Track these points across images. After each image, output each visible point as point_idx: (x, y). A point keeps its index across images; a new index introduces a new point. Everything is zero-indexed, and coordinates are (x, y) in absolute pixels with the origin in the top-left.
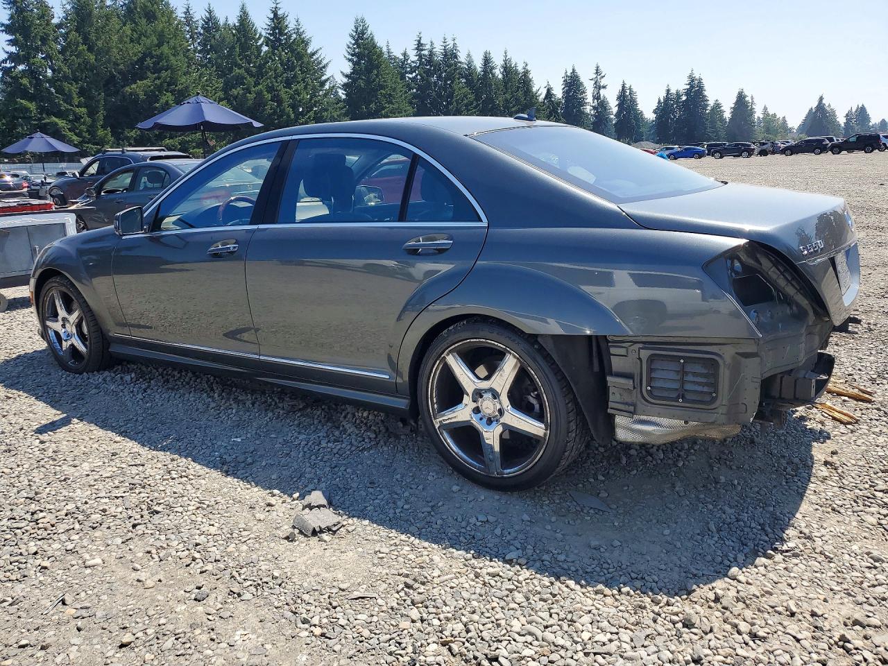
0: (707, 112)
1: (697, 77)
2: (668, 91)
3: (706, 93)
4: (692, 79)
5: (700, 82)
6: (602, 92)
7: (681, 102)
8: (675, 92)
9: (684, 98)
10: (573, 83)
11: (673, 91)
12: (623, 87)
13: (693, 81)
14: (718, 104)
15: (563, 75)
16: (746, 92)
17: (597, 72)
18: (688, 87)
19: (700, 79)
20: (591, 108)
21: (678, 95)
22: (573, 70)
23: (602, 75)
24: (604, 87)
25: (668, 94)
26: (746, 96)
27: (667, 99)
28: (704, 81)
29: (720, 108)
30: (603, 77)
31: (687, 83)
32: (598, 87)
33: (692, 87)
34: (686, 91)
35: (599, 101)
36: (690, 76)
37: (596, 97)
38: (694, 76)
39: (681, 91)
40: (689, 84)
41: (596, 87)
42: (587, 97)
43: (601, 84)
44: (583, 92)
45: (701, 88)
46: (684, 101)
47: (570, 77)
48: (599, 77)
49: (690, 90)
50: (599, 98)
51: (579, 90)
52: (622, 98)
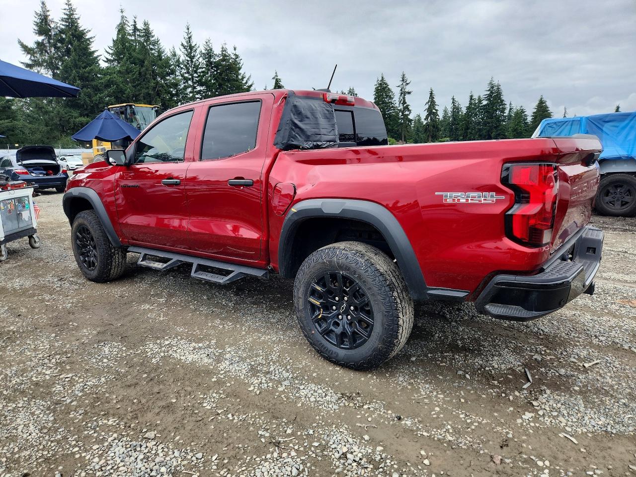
0: (505, 115)
1: (496, 84)
2: (471, 96)
3: (503, 98)
4: (492, 86)
5: (498, 88)
6: (407, 96)
7: (482, 106)
8: (477, 98)
9: (485, 102)
10: (382, 90)
11: (476, 97)
12: (431, 93)
13: (492, 88)
14: (522, 110)
17: (403, 80)
18: (488, 93)
19: (498, 86)
20: (398, 111)
21: (480, 101)
22: (382, 78)
23: (407, 82)
24: (409, 93)
25: (471, 99)
27: (471, 104)
28: (502, 88)
30: (407, 84)
31: (488, 89)
32: (404, 93)
33: (491, 92)
34: (486, 96)
35: (405, 105)
36: (490, 83)
37: (402, 102)
38: (493, 83)
39: (482, 97)
40: (489, 91)
41: (402, 93)
42: (395, 102)
43: (407, 90)
44: (391, 98)
45: (499, 94)
46: (485, 106)
47: (381, 84)
48: (404, 84)
49: (490, 95)
50: (404, 102)
51: (387, 96)
52: (430, 103)
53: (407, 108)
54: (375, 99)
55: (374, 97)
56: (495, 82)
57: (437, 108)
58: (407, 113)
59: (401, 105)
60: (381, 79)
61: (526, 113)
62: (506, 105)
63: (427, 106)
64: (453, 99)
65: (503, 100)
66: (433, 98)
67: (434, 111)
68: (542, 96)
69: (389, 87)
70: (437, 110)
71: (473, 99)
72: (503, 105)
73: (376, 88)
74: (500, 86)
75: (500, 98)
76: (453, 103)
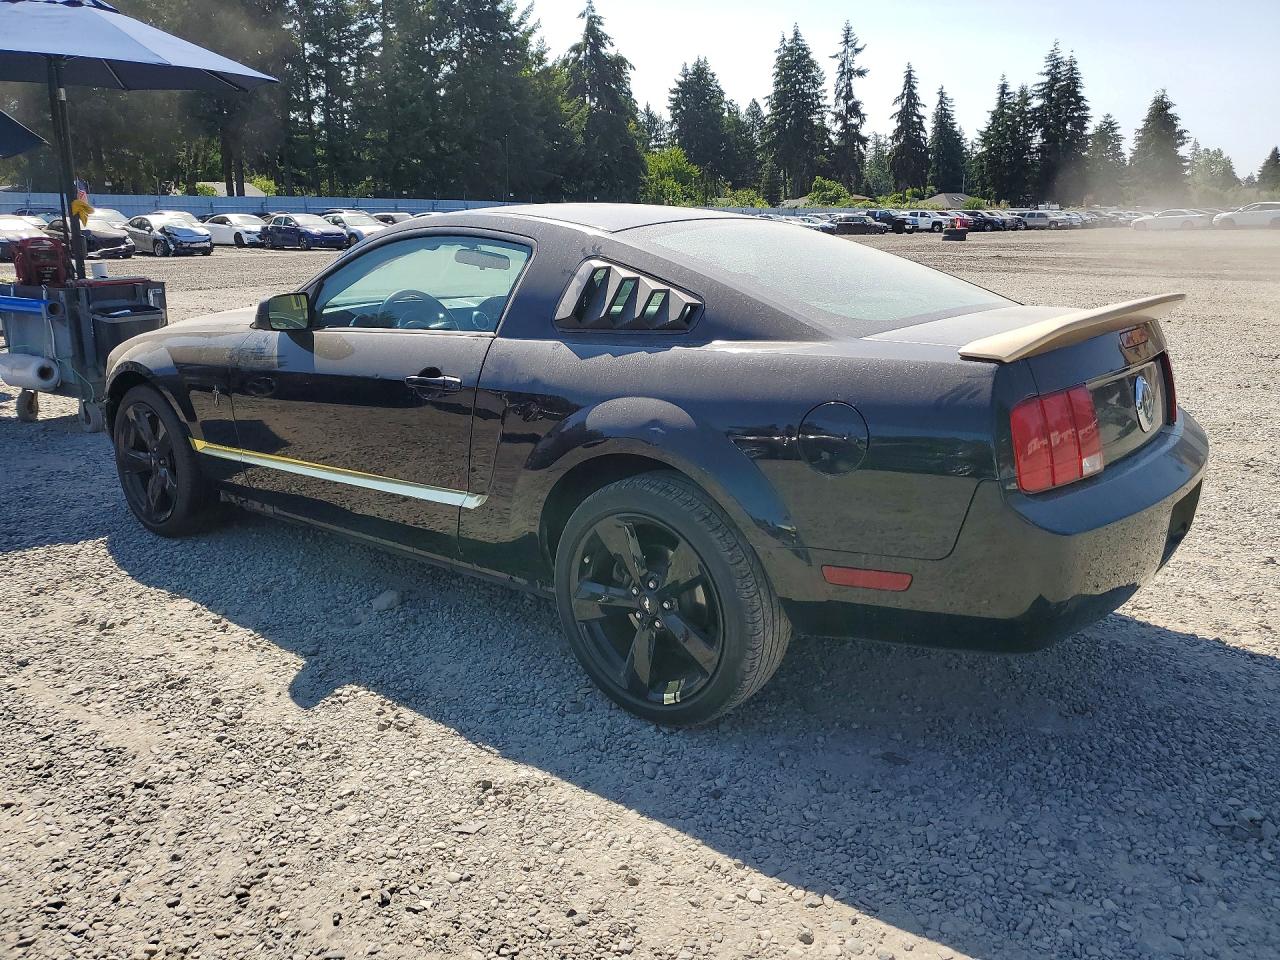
0: (1087, 133)
1: (1066, 59)
2: (1004, 87)
3: (1082, 92)
4: (1055, 63)
5: (1072, 69)
6: (856, 82)
7: (1029, 112)
8: (1018, 93)
9: (1036, 103)
10: (795, 65)
11: (1014, 88)
12: (909, 76)
13: (1056, 67)
14: (1110, 124)
15: (778, 46)
16: (1171, 98)
17: (848, 38)
18: (1046, 79)
19: (1072, 62)
20: (833, 117)
21: (1024, 97)
22: (796, 33)
23: (858, 46)
24: (861, 73)
25: (1003, 93)
26: (1168, 106)
27: (1002, 104)
28: (1080, 67)
29: (1113, 130)
30: (858, 51)
31: (1045, 70)
32: (848, 73)
33: (1055, 79)
34: (1041, 87)
35: (850, 102)
36: (1051, 55)
37: (843, 94)
38: (1059, 56)
39: (1031, 88)
40: (1048, 74)
41: (843, 73)
42: (824, 95)
43: (855, 67)
44: (815, 83)
45: (1073, 82)
46: (1035, 110)
47: (791, 50)
48: (850, 51)
49: (1050, 86)
50: (849, 96)
51: (807, 78)
52: (905, 100)
53: (854, 109)
54: (777, 84)
55: (772, 80)
56: (1065, 55)
57: (921, 111)
58: (855, 121)
59: (842, 100)
60: (792, 37)
61: (1118, 132)
62: (1087, 109)
63: (898, 108)
64: (942, 94)
65: (1082, 98)
66: (914, 87)
67: (915, 119)
68: (1164, 91)
69: (811, 56)
70: (920, 117)
71: (1008, 94)
72: (1082, 109)
73: (778, 59)
74: (1075, 62)
75: (1074, 93)
76: (941, 102)
